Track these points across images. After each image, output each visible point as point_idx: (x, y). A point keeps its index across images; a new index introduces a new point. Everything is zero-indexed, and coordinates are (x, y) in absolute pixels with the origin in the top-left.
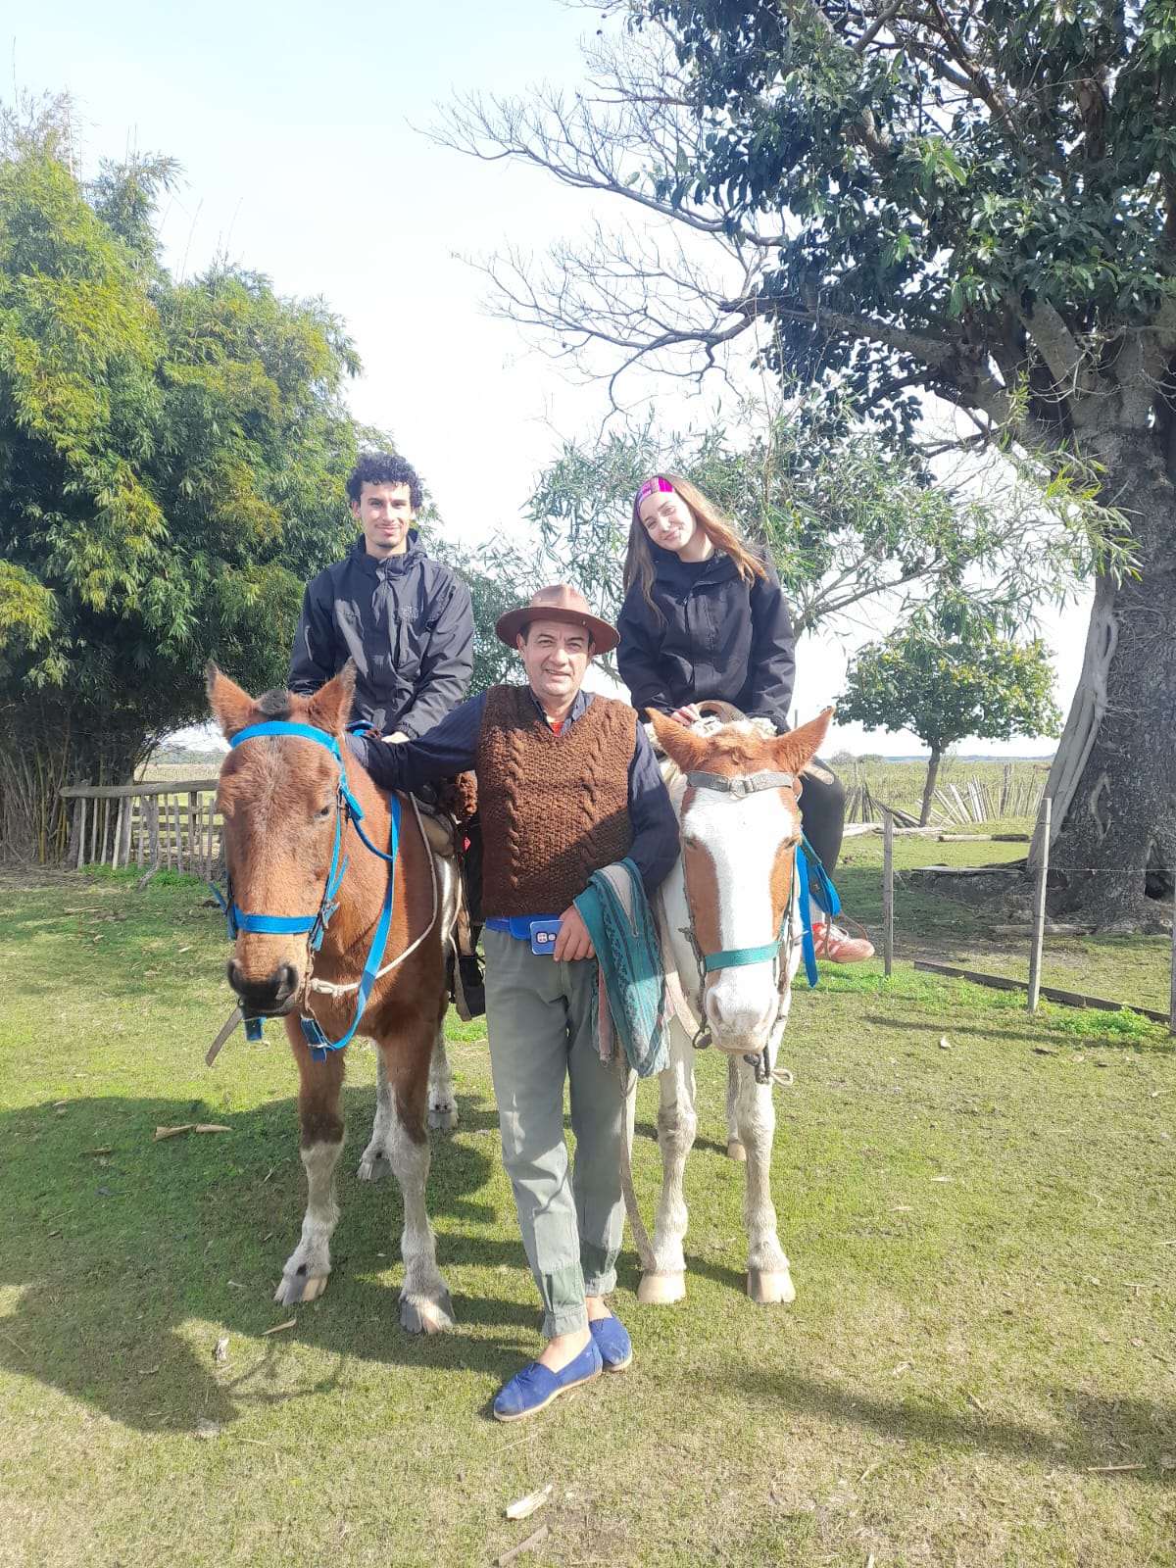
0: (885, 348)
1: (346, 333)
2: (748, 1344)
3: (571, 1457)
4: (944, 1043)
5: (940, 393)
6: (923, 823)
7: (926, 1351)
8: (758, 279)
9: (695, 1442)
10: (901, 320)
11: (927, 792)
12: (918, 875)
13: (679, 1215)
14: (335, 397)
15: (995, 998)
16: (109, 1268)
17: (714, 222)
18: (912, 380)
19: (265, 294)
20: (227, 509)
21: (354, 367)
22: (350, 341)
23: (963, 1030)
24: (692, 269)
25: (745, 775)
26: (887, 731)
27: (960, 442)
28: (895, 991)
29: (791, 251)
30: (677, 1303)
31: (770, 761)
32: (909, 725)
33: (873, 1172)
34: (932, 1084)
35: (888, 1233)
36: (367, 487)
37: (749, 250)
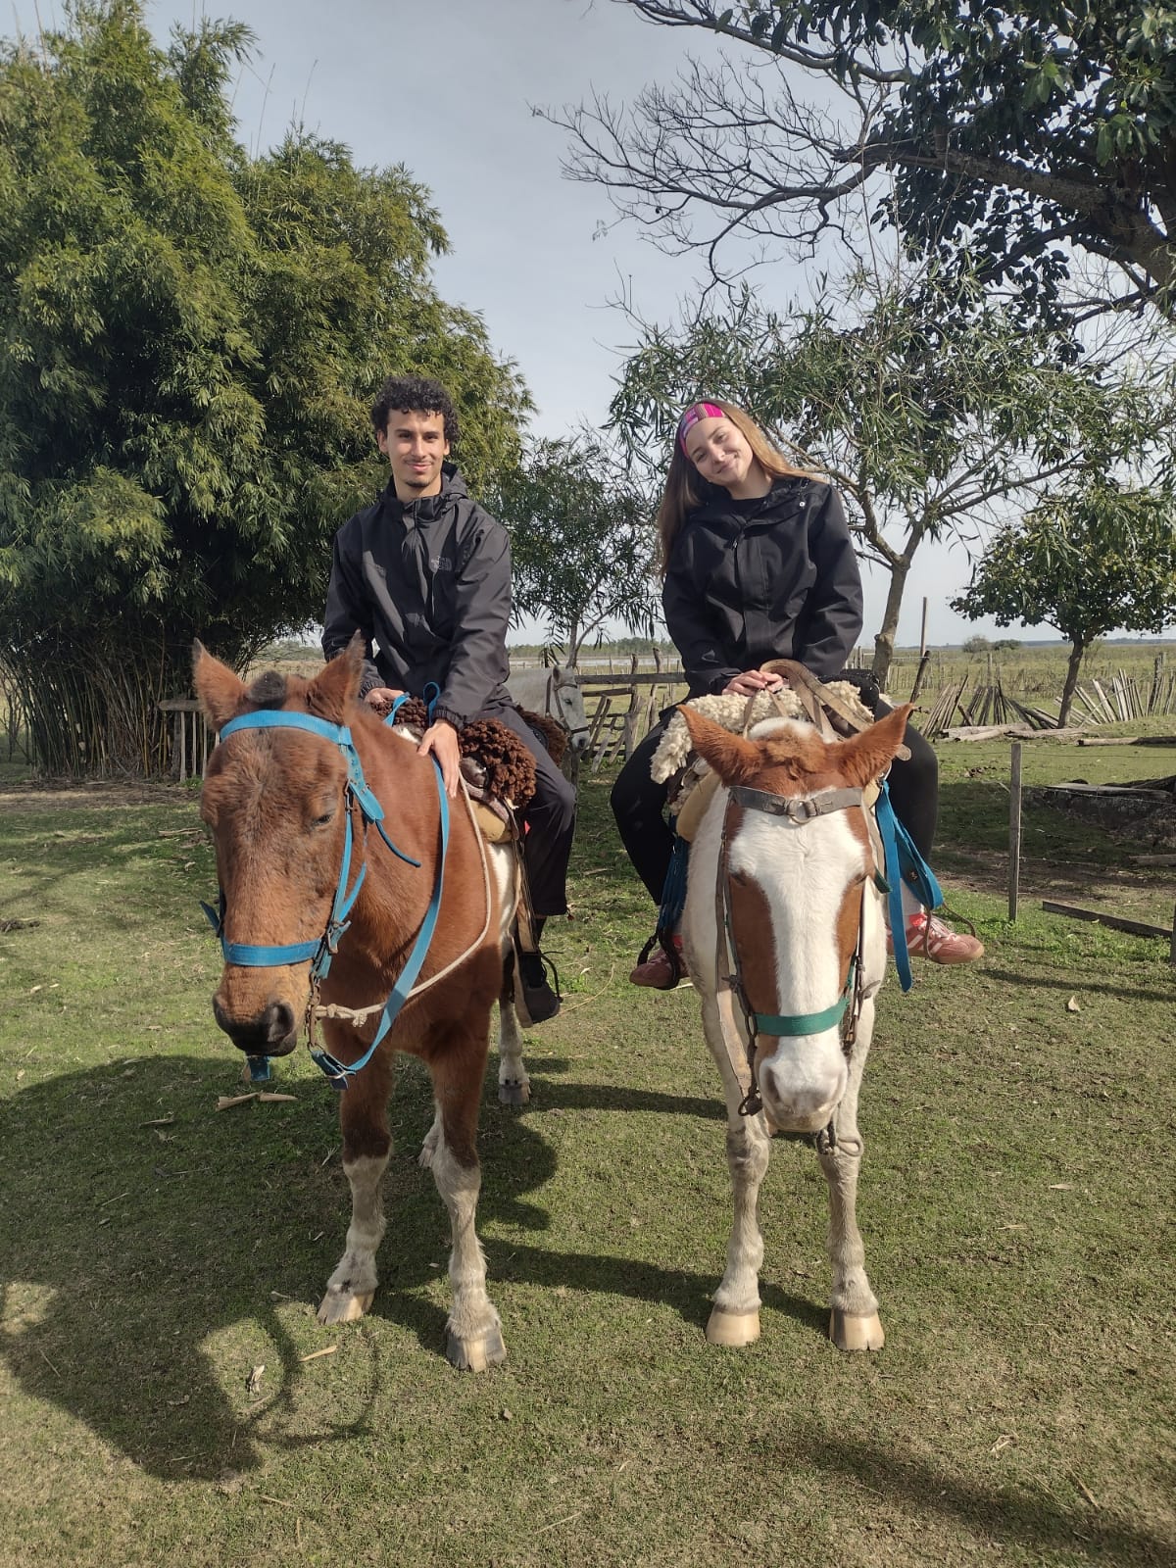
0: (1026, 195)
1: (430, 205)
2: (826, 1406)
3: (616, 1545)
4: (1072, 1005)
5: (1091, 248)
6: (1062, 724)
7: (1031, 1420)
8: (878, 120)
9: (756, 1533)
10: (1045, 161)
11: (1068, 690)
12: (1051, 794)
13: (754, 1246)
14: (420, 277)
15: (1133, 948)
16: (153, 1268)
17: (828, 56)
18: (1057, 233)
19: (344, 165)
20: (313, 407)
21: (439, 243)
22: (434, 213)
23: (1095, 988)
24: (802, 113)
25: (804, 793)
26: (1023, 624)
27: (1115, 303)
28: (1020, 938)
29: (916, 87)
30: (749, 1345)
31: (836, 775)
32: (1048, 617)
33: (982, 1174)
34: (1057, 1059)
35: (995, 1259)
36: (395, 415)
37: (868, 90)
